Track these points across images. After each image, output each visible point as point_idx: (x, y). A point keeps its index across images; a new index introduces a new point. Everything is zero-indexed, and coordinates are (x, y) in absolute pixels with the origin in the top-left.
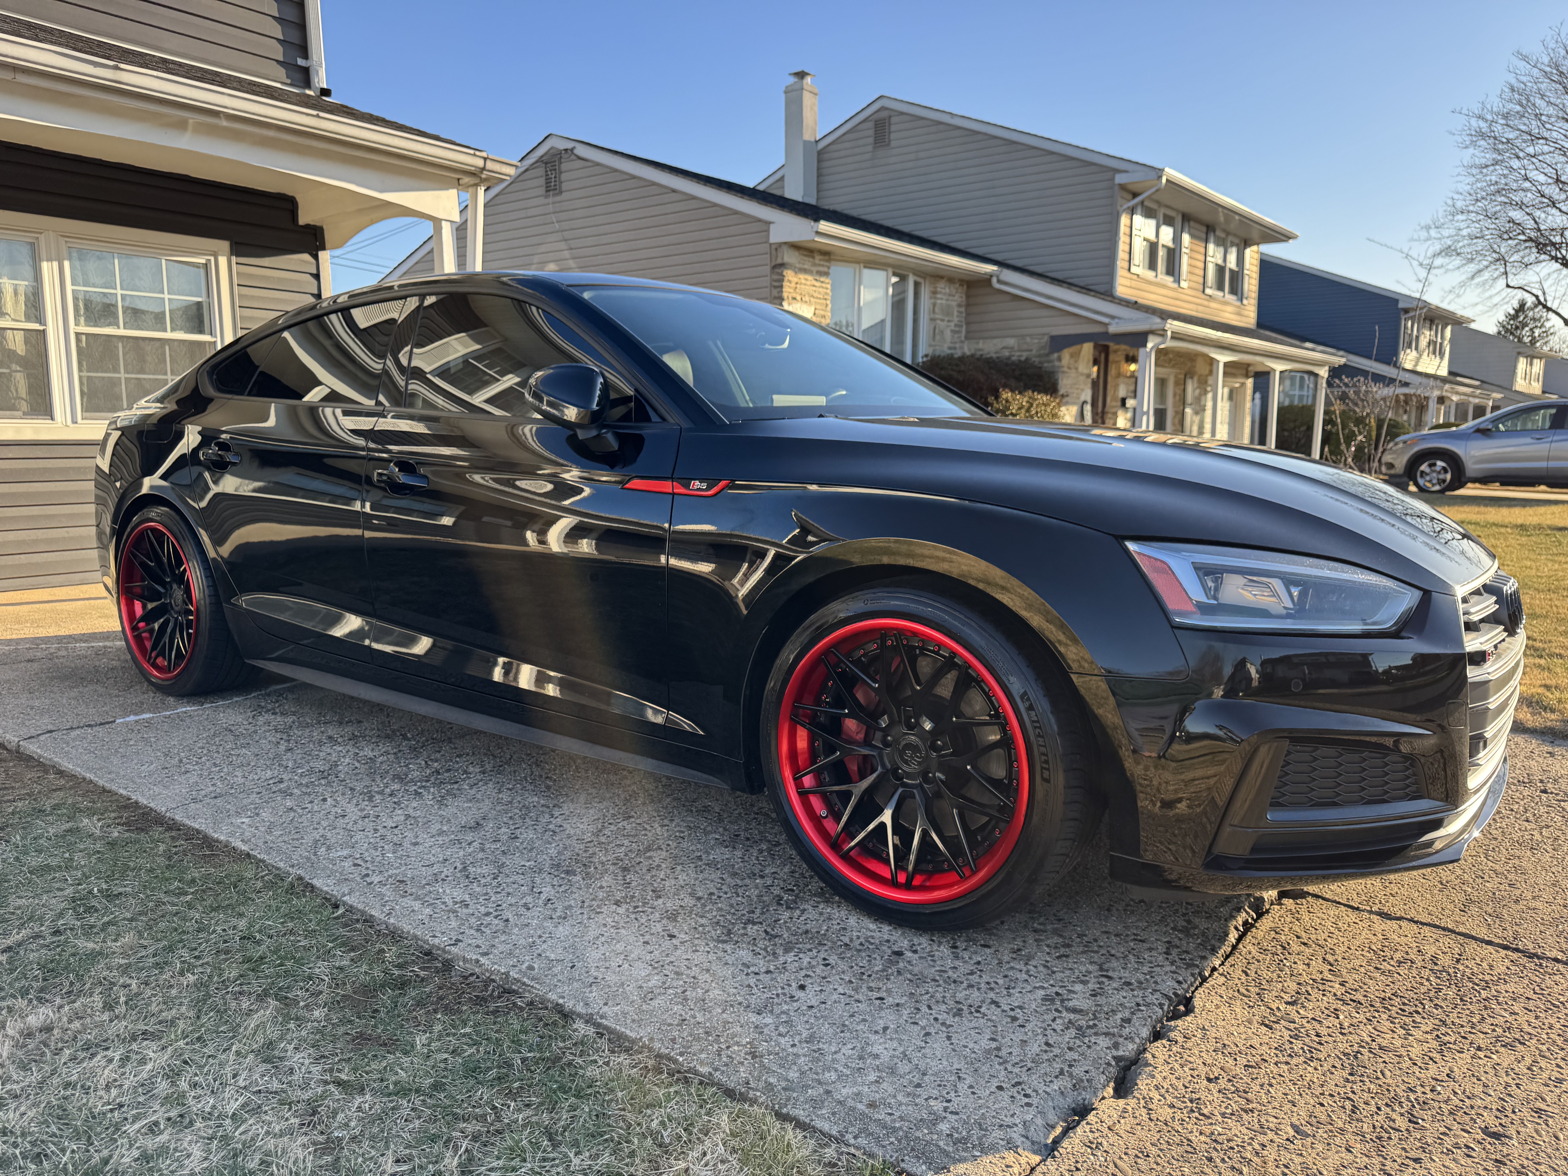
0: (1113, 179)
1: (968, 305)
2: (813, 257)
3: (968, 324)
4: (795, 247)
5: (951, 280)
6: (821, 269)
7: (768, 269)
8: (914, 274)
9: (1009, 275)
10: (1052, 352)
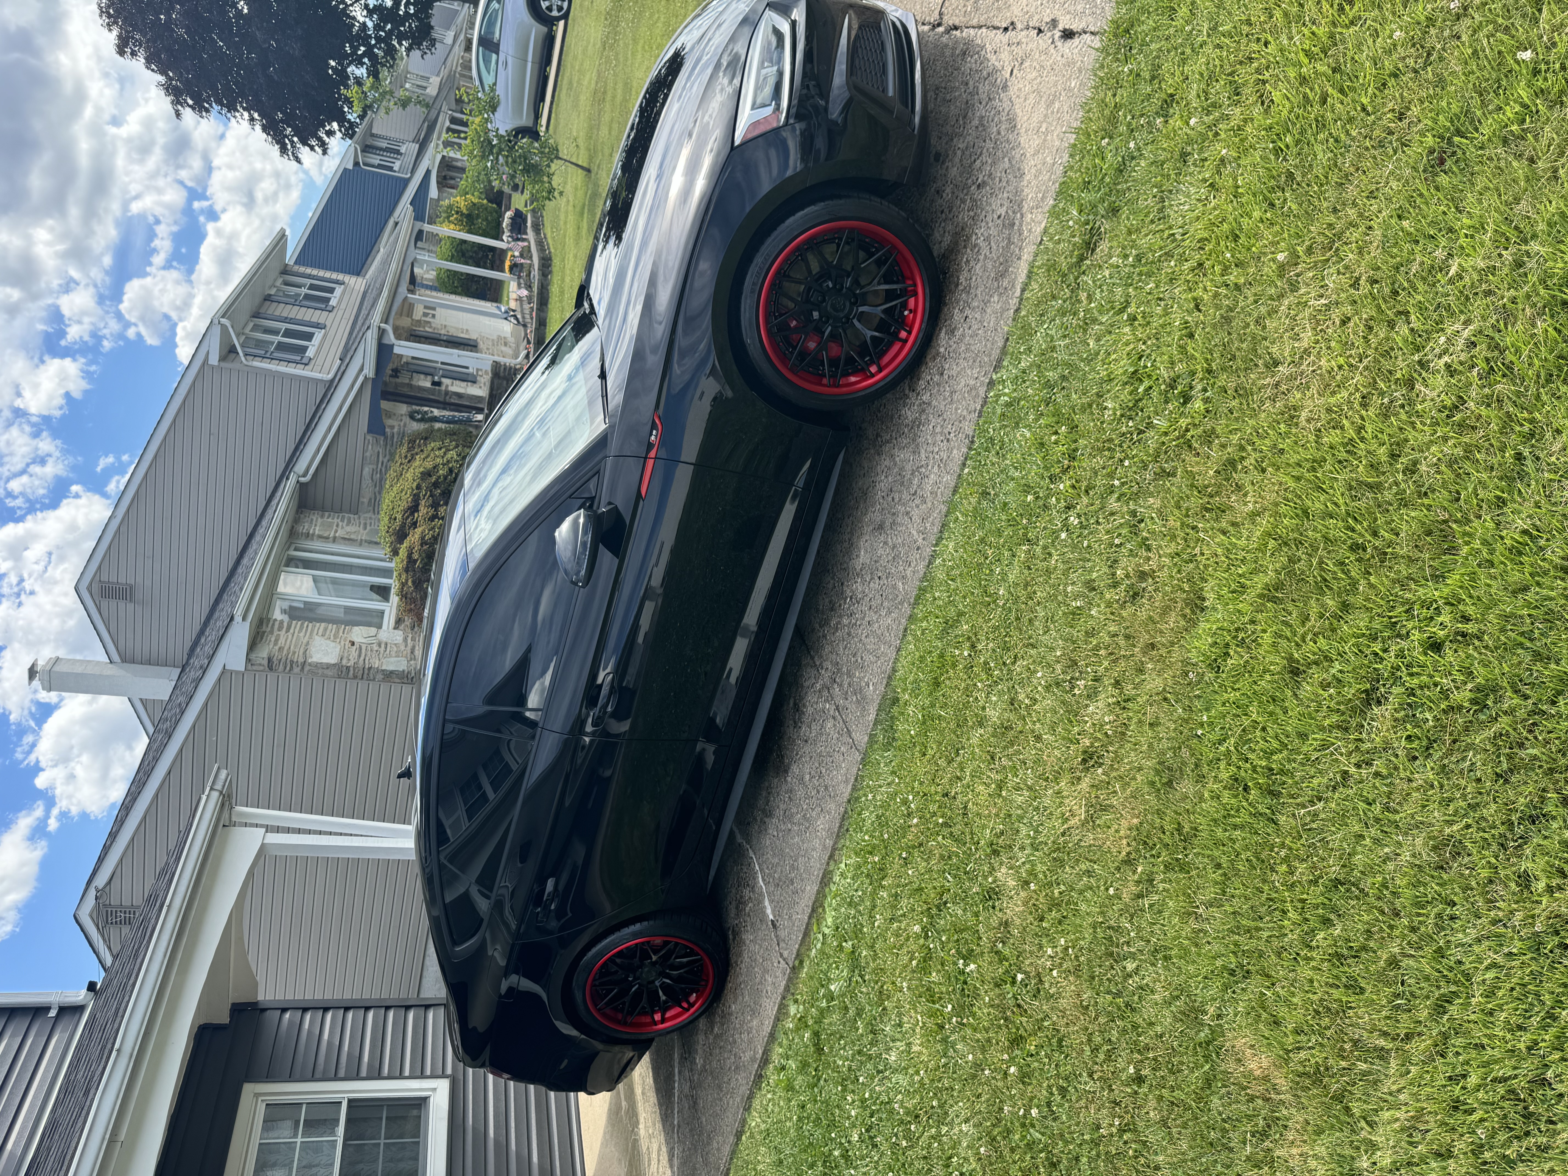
0: (213, 367)
1: (323, 509)
2: (264, 632)
3: (341, 511)
4: (253, 645)
5: (296, 521)
6: (276, 626)
7: (271, 676)
8: (288, 549)
9: (301, 466)
10: (384, 434)
